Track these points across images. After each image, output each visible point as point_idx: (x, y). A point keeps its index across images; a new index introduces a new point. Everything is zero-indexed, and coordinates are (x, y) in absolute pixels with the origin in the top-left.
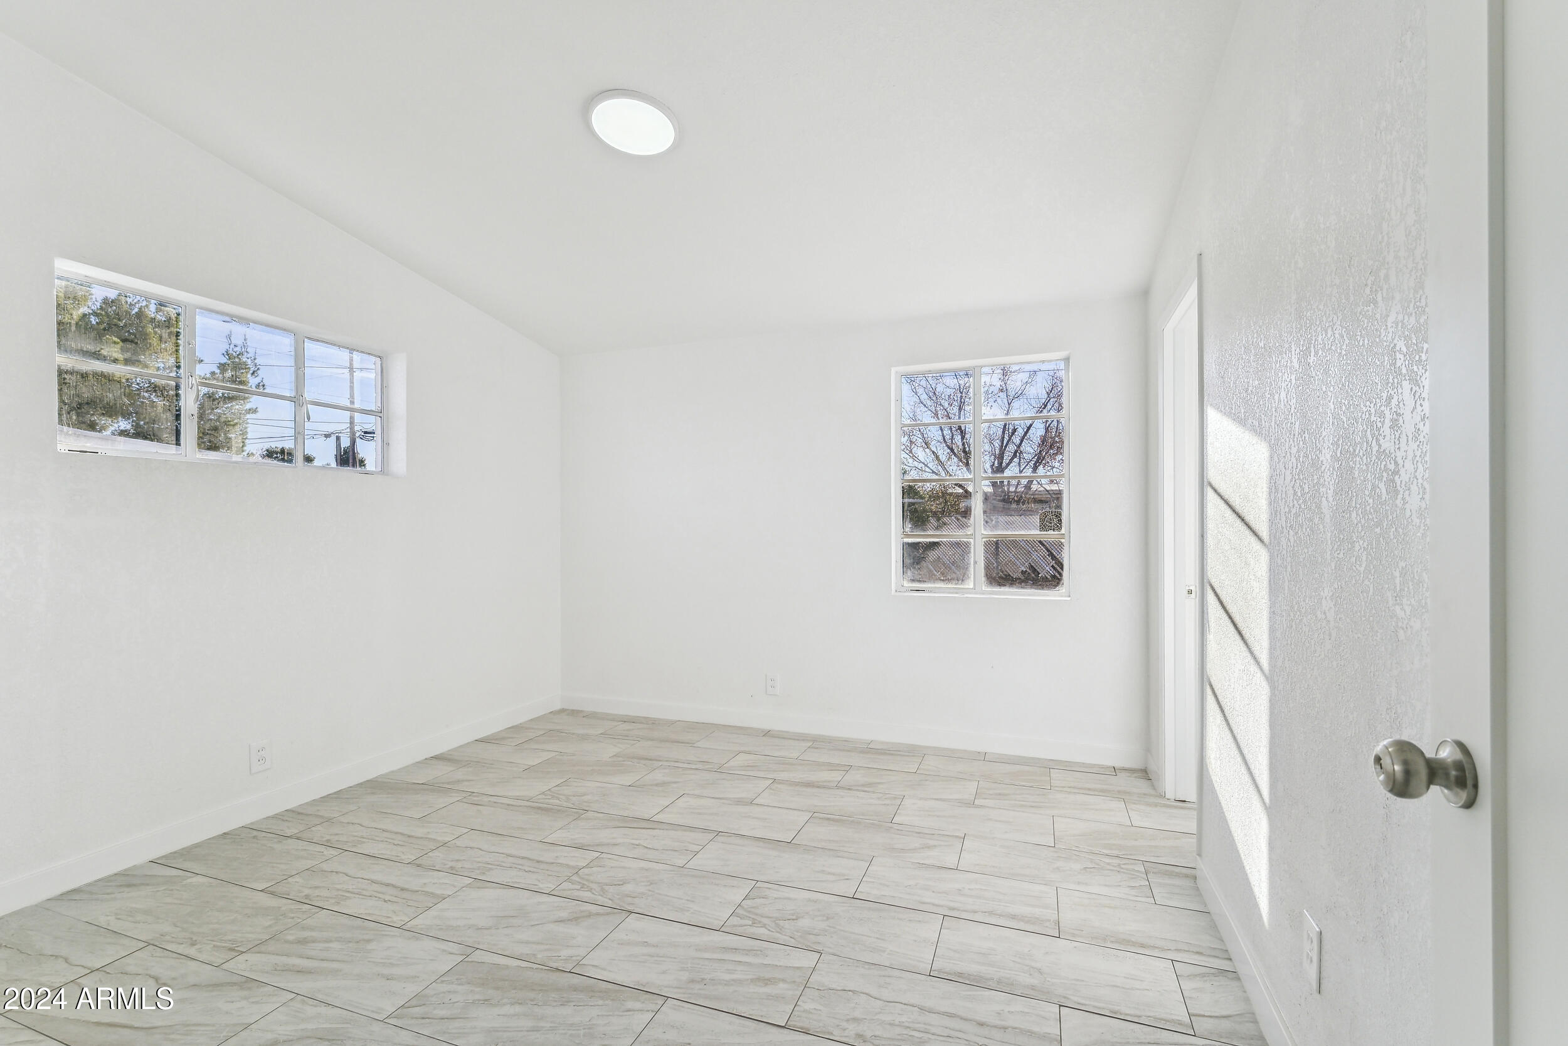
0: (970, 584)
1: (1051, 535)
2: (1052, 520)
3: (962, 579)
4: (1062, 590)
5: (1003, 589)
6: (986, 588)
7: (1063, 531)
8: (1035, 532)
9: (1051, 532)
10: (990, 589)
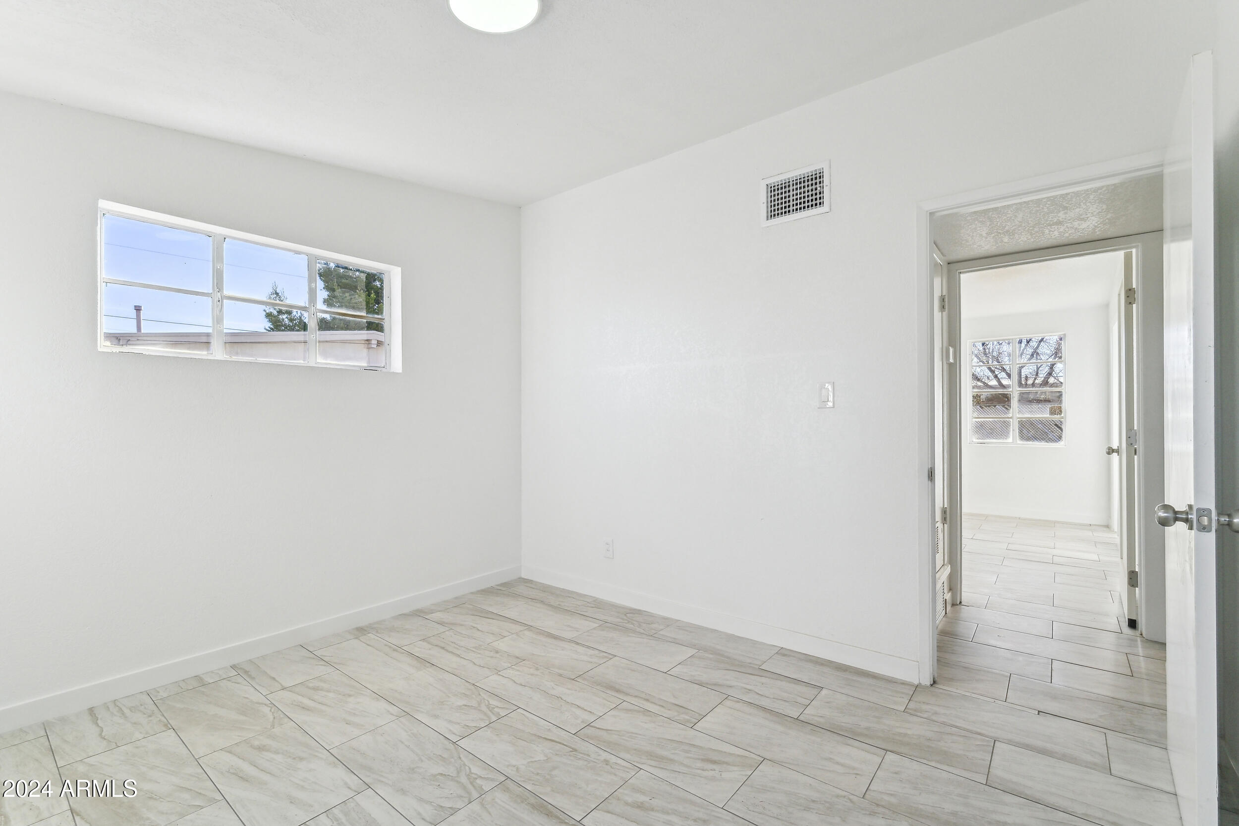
0: (1010, 440)
1: (1056, 417)
2: (1058, 411)
3: (1007, 437)
4: (1061, 444)
5: (1028, 443)
6: (1019, 442)
7: (1062, 415)
8: (1047, 415)
9: (1056, 416)
10: (1021, 442)
